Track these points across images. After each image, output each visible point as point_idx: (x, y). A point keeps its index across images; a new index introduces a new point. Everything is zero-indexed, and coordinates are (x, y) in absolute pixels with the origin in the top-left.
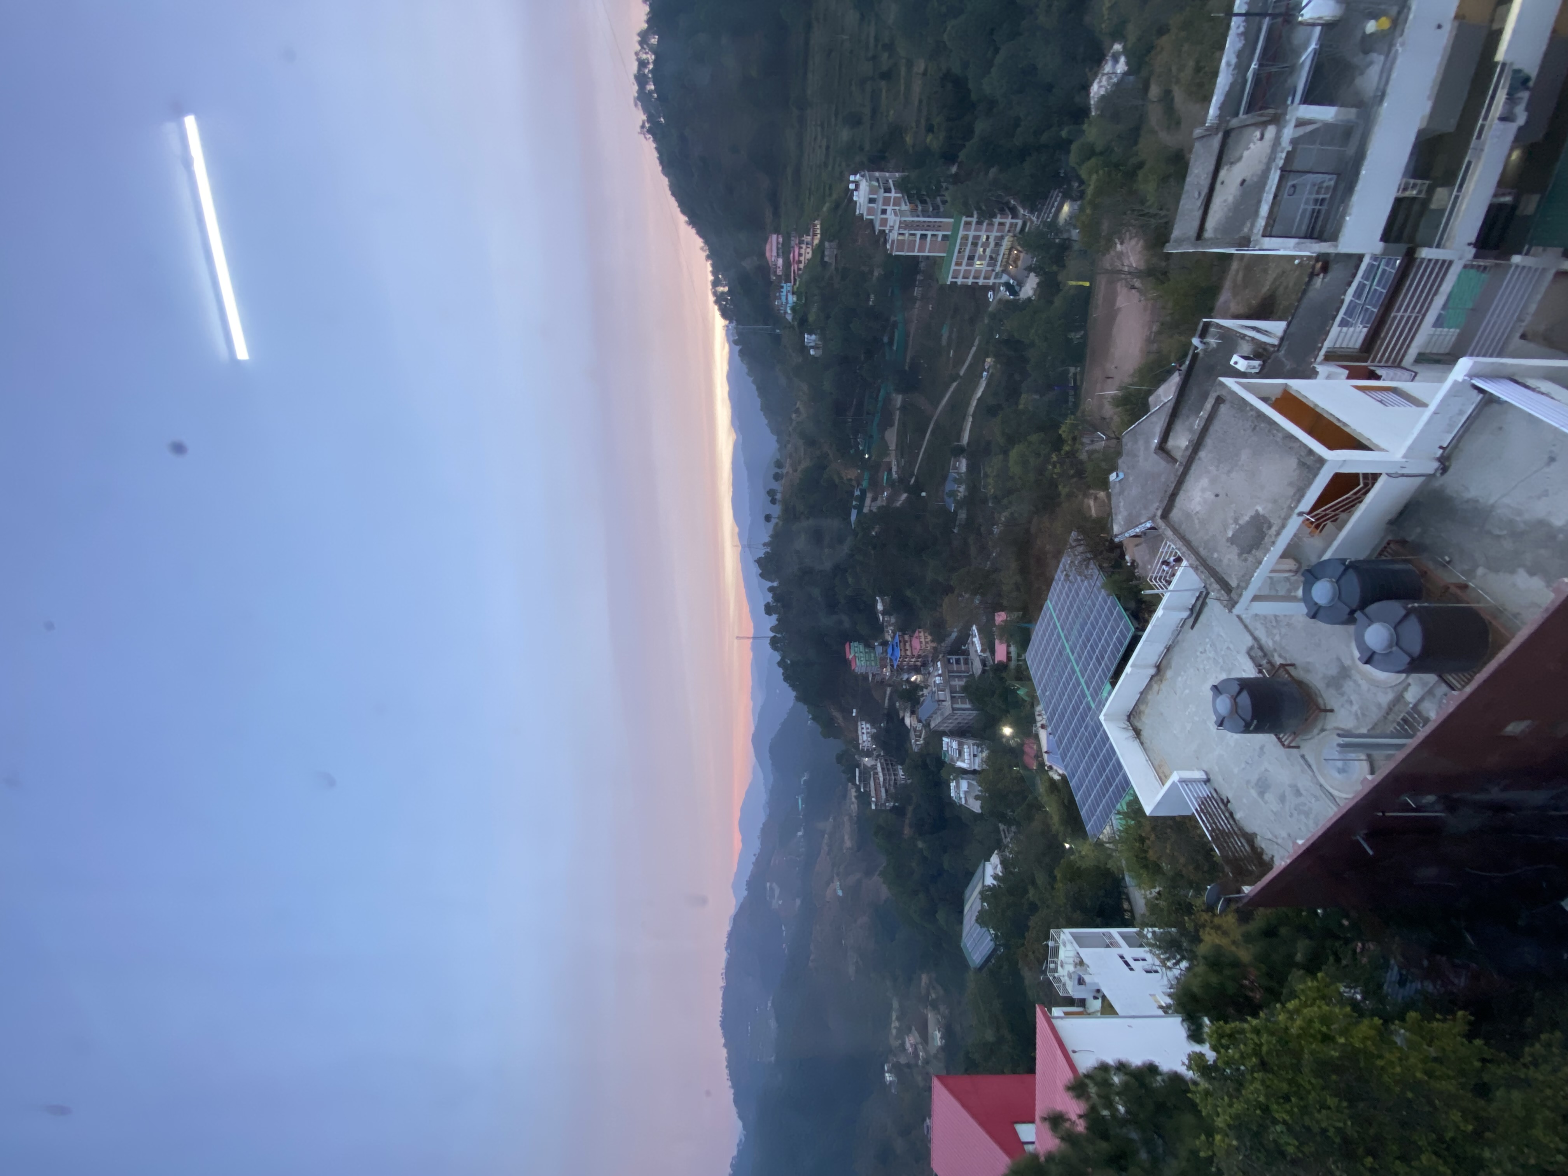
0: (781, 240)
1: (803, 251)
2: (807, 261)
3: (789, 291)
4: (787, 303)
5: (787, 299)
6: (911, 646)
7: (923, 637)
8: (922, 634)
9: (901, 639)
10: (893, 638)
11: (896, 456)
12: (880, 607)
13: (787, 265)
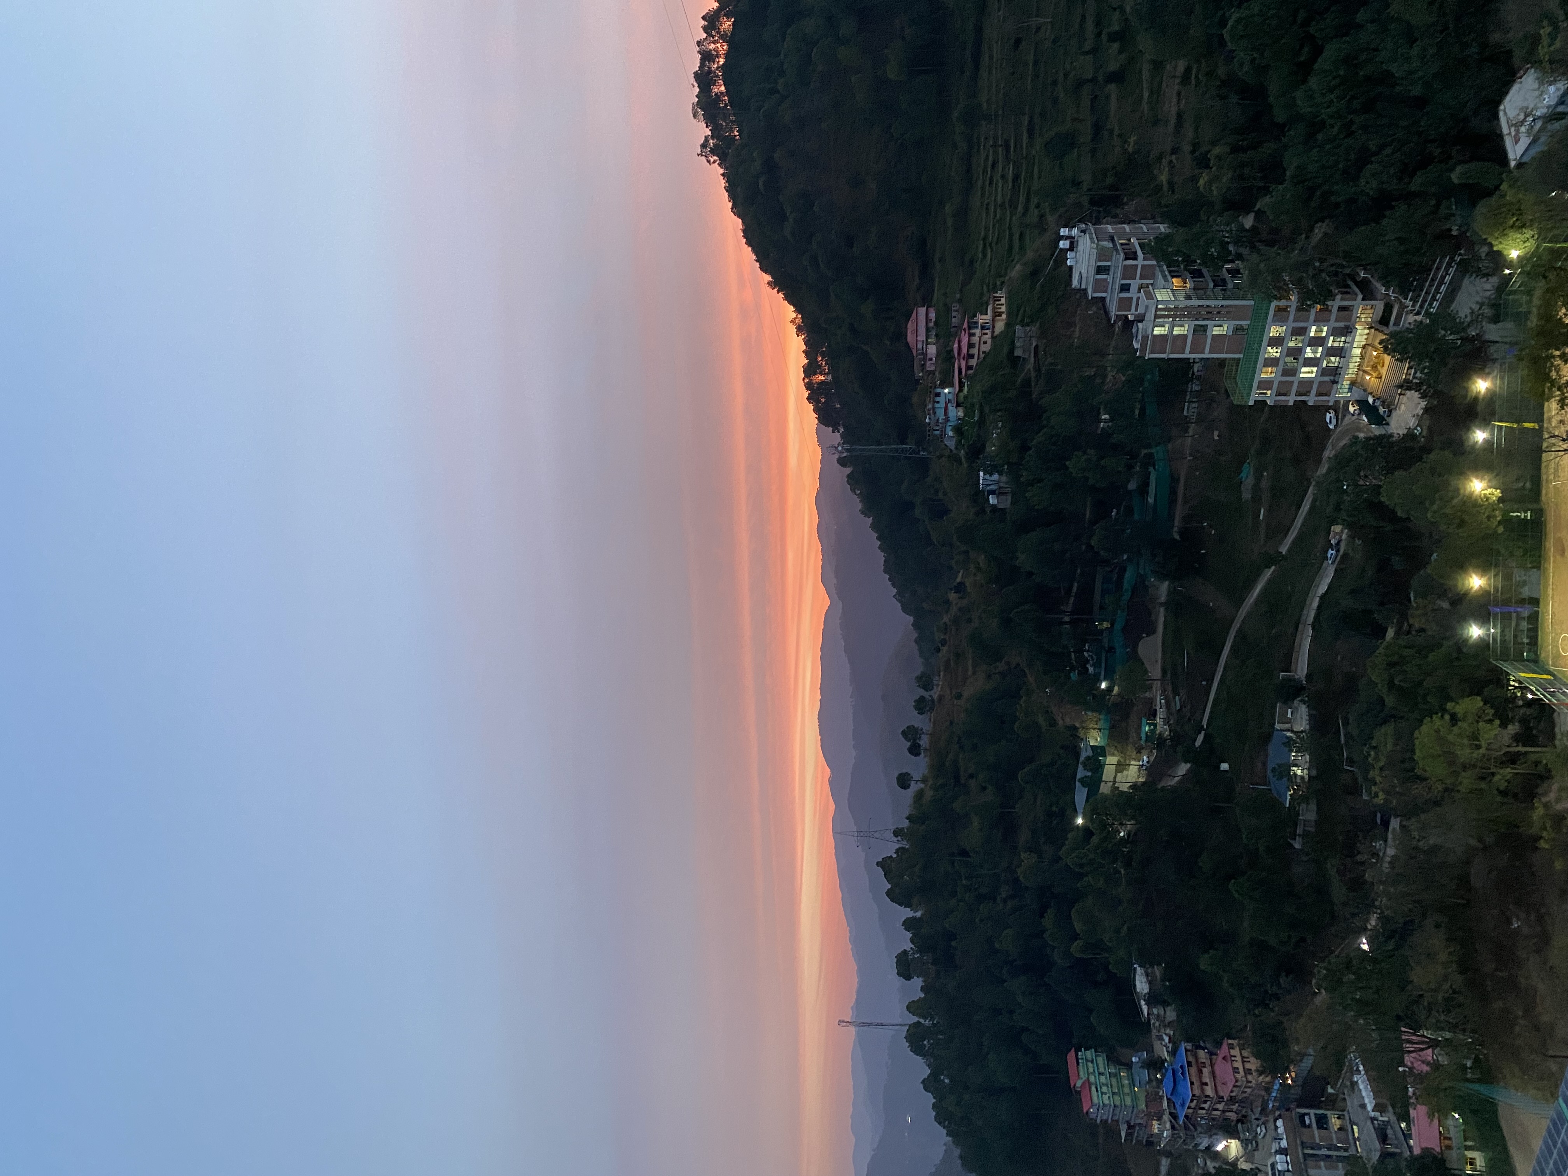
0: (933, 315)
1: (975, 339)
2: (982, 356)
3: (950, 401)
4: (947, 420)
5: (946, 414)
6: (1213, 1074)
7: (1239, 1058)
8: (1236, 1052)
9: (1191, 1059)
10: (1174, 1053)
11: (1164, 691)
12: (1141, 985)
13: (946, 357)
